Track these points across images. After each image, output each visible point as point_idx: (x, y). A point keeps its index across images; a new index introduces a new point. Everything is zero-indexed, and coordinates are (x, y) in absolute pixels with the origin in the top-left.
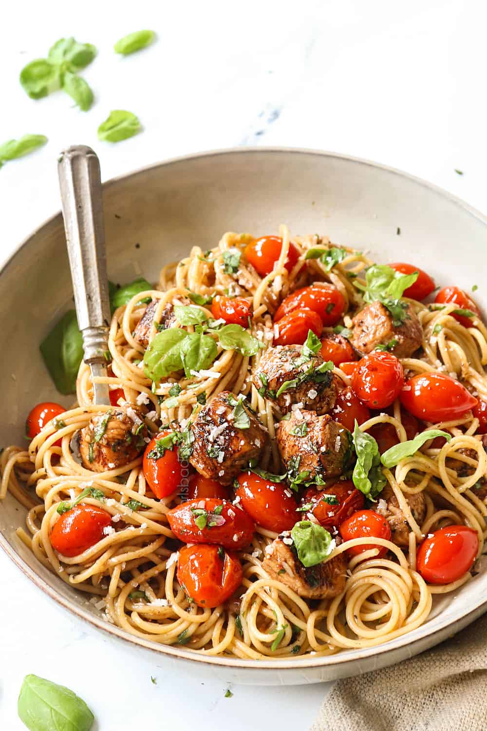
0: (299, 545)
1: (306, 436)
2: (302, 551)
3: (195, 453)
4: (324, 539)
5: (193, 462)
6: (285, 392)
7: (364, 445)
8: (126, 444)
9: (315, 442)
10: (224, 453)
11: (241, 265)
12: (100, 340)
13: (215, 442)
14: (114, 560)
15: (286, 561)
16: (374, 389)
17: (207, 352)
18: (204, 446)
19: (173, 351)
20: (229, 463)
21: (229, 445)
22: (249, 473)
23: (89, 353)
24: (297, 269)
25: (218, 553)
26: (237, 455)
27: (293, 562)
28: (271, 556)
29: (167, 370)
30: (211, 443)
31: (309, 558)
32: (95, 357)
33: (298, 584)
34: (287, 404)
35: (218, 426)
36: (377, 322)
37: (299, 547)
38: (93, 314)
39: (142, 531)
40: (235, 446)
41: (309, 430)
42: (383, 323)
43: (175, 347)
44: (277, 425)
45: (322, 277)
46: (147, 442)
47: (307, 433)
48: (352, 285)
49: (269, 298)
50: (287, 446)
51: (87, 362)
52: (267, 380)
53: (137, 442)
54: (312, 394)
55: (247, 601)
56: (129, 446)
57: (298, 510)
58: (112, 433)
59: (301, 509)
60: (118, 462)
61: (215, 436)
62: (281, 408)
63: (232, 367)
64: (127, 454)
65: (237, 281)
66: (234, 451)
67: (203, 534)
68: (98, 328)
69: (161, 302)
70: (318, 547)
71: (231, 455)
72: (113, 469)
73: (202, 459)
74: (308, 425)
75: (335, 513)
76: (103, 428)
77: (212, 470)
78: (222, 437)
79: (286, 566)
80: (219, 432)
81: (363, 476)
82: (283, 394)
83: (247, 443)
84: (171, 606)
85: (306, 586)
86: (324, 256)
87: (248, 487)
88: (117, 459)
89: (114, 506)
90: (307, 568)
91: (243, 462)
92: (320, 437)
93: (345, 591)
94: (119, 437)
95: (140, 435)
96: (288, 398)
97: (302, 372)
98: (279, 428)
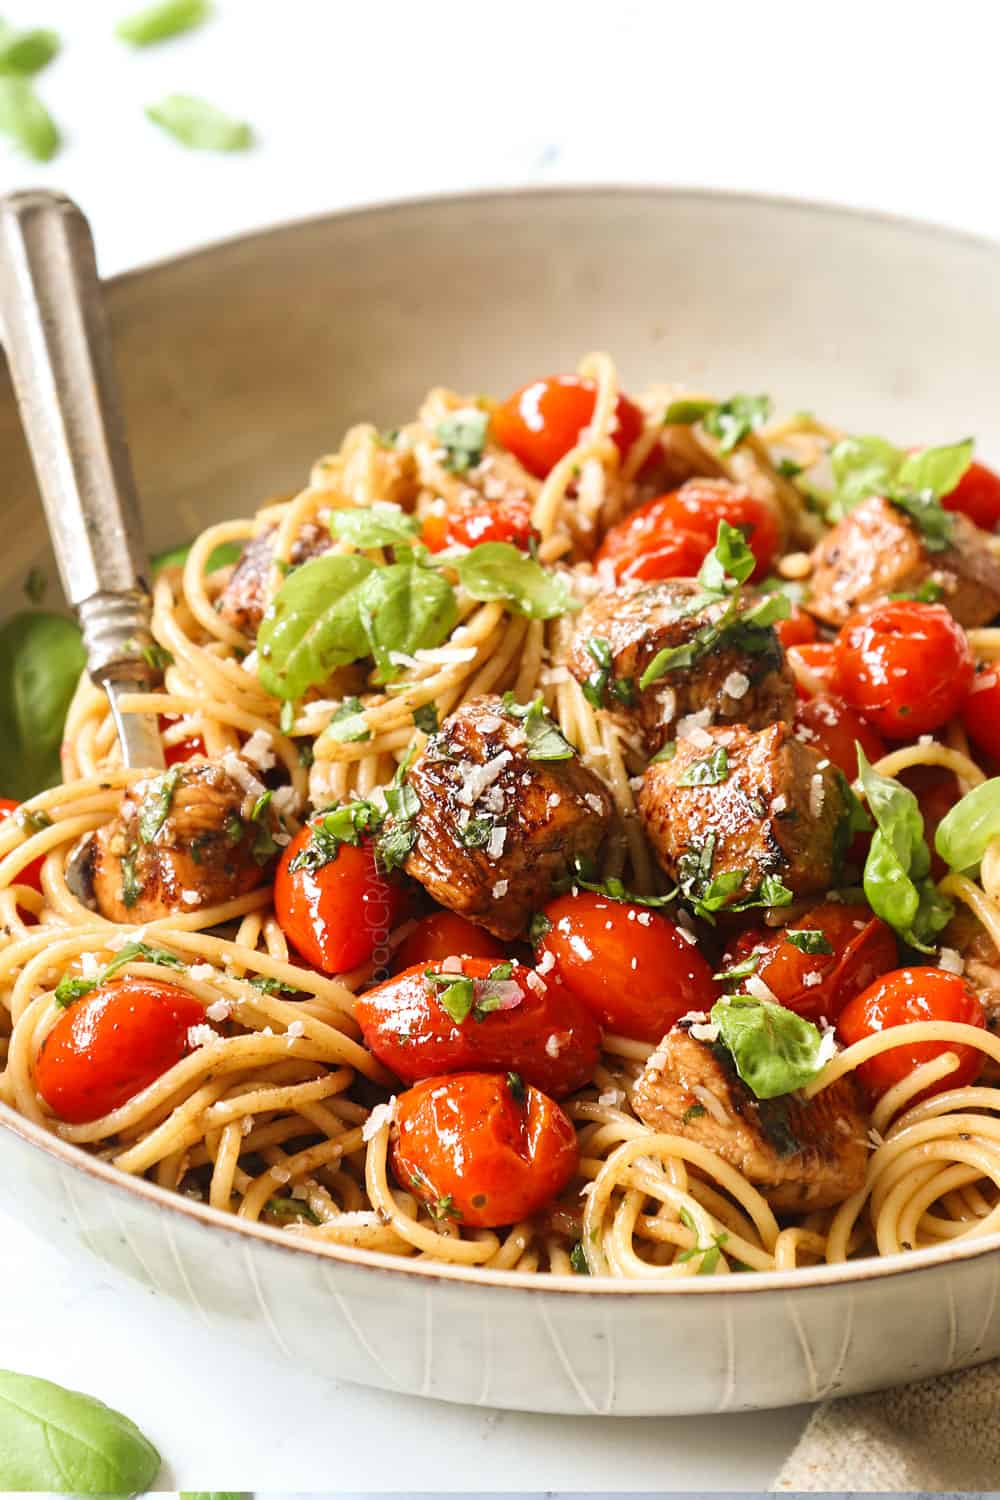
0: (736, 1041)
1: (725, 781)
2: (746, 1059)
3: (422, 843)
4: (801, 1039)
5: (418, 869)
6: (662, 681)
7: (889, 797)
8: (229, 844)
9: (754, 793)
10: (504, 829)
11: (491, 448)
12: (131, 621)
13: (478, 805)
14: (223, 1108)
15: (702, 1084)
16: (901, 672)
17: (431, 608)
18: (447, 819)
19: (339, 609)
20: (520, 861)
21: (517, 809)
22: (575, 891)
23: (101, 654)
24: (640, 450)
25: (508, 1083)
26: (543, 832)
27: (724, 1086)
28: (660, 1074)
29: (324, 663)
30: (467, 807)
31: (768, 1074)
32: (119, 658)
33: (743, 1143)
34: (667, 717)
35: (482, 765)
36: (877, 543)
37: (738, 1045)
38: (108, 563)
39: (291, 1042)
40: (534, 810)
41: (732, 764)
42: (898, 544)
43: (343, 601)
44: (637, 782)
45: (711, 468)
46: (283, 844)
47: (729, 772)
48: (794, 488)
49: (572, 525)
50: (672, 818)
51: (97, 677)
52: (611, 652)
53: (256, 842)
54: (735, 685)
55: (601, 1199)
56: (236, 848)
57: (718, 977)
58: (189, 815)
59: (727, 974)
60: (208, 890)
61: (479, 790)
62: (650, 731)
63: (500, 643)
64: (230, 870)
65: (480, 488)
66: (533, 824)
67: (465, 1035)
68: (120, 595)
69: (284, 528)
70: (785, 1050)
71: (526, 835)
72: (195, 908)
73: (444, 854)
74: (729, 753)
75: (824, 977)
76: (164, 804)
77: (474, 881)
78: (497, 790)
79: (705, 1096)
80: (490, 779)
81: (896, 874)
82: (655, 689)
83: (568, 802)
84: (387, 1223)
85: (766, 1150)
86: (711, 417)
87: (574, 931)
88: (206, 883)
89: (211, 983)
90: (764, 1102)
91: (556, 858)
92: (768, 776)
93: (869, 1184)
94: (208, 824)
95: (263, 823)
96: (667, 699)
97: (705, 625)
98: (643, 788)
